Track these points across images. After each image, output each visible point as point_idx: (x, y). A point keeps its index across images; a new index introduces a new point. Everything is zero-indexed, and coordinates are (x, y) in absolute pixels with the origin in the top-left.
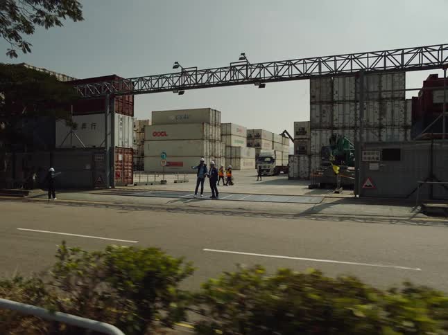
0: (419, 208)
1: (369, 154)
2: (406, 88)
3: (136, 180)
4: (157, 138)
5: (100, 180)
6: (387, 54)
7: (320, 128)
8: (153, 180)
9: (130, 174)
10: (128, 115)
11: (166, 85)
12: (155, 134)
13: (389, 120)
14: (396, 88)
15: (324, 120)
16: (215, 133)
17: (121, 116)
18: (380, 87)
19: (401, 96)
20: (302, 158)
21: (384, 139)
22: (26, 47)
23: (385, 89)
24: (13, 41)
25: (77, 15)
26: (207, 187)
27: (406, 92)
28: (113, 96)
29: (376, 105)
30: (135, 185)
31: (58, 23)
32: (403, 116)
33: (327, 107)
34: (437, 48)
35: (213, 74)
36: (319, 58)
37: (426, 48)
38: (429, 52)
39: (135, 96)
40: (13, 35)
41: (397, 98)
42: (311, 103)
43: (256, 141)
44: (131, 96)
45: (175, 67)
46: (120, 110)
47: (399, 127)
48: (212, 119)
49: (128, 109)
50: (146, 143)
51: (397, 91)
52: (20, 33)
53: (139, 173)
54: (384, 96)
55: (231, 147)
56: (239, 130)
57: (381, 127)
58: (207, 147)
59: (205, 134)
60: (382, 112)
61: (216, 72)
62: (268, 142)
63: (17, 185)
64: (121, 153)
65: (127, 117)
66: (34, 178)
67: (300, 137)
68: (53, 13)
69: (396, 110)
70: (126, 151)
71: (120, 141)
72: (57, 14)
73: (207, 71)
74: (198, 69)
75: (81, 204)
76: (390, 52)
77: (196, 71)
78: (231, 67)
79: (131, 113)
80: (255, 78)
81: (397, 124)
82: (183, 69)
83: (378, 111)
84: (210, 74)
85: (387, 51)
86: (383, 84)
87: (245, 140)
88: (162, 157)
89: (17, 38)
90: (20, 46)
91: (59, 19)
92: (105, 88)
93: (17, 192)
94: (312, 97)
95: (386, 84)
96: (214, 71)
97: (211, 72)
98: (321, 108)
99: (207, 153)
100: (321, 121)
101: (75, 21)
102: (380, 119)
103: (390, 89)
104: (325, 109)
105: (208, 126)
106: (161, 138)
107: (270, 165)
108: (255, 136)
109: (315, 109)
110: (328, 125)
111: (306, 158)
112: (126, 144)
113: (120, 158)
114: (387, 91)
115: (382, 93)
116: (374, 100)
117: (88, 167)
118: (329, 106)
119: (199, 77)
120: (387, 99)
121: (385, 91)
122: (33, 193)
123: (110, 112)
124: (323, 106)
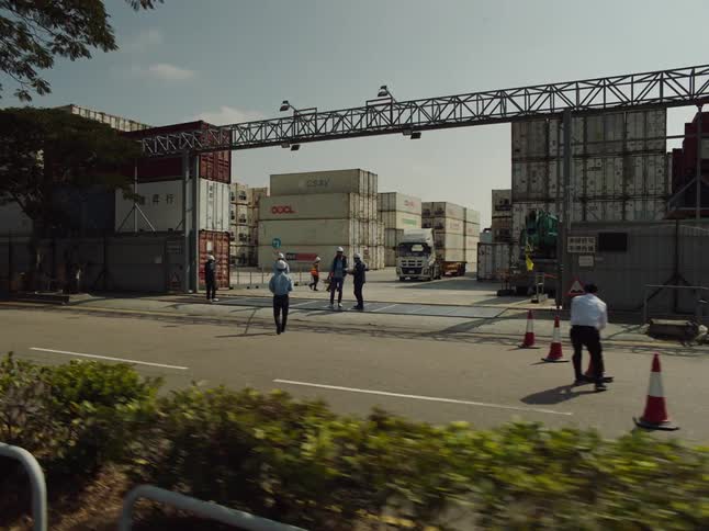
0: (646, 326)
1: (579, 241)
2: (668, 135)
3: (233, 281)
4: (277, 216)
5: (175, 280)
6: (607, 83)
7: (528, 199)
8: (260, 281)
9: (224, 272)
10: (223, 181)
11: (273, 136)
12: (275, 210)
13: (640, 186)
14: (651, 134)
15: (534, 186)
16: (368, 208)
17: (211, 183)
18: (625, 134)
19: (660, 147)
20: (499, 248)
21: (630, 217)
22: (42, 87)
23: (634, 137)
24: (25, 78)
25: (108, 42)
26: (348, 291)
27: (668, 141)
28: (194, 154)
29: (619, 162)
30: (231, 288)
31: (86, 53)
32: (663, 178)
33: (539, 167)
34: (689, 72)
35: (342, 118)
36: (501, 91)
37: (667, 72)
38: (673, 79)
39: (233, 152)
40: (24, 69)
41: (651, 151)
42: (514, 160)
43: (437, 220)
44: (226, 152)
45: (283, 109)
46: (209, 174)
47: (656, 197)
48: (363, 186)
49: (222, 173)
50: (261, 225)
51: (651, 139)
52: (34, 67)
53: (238, 271)
54: (630, 147)
55: (395, 229)
56: (407, 204)
57: (625, 198)
58: (354, 230)
59: (352, 209)
60: (628, 173)
61: (346, 115)
62: (457, 222)
63: (54, 287)
64: (211, 239)
65: (220, 184)
66: (78, 277)
67: (501, 214)
68: (78, 40)
69: (651, 170)
70: (219, 237)
71: (210, 221)
72: (84, 40)
73: (333, 114)
74: (319, 111)
75: (143, 316)
76: (612, 81)
77: (315, 114)
78: (368, 107)
79: (226, 179)
80: (406, 124)
81: (651, 192)
82: (296, 111)
83: (621, 172)
84: (337, 119)
85: (607, 79)
86: (630, 128)
87: (419, 219)
88: (274, 246)
89: (30, 74)
90: (34, 85)
91: (87, 47)
92: (183, 141)
93: (54, 297)
94: (515, 151)
95: (635, 129)
96: (343, 113)
97: (337, 116)
98: (528, 167)
99: (354, 239)
100: (529, 188)
101: (105, 50)
102: (625, 186)
103: (640, 135)
104: (536, 169)
105: (357, 197)
106: (283, 216)
107: (423, 258)
108: (436, 213)
109: (520, 170)
110: (540, 195)
111: (506, 247)
112: (219, 226)
113: (210, 246)
114: (635, 140)
115: (628, 143)
116: (614, 155)
117: (159, 260)
118: (541, 163)
119: (320, 123)
120: (636, 152)
121: (632, 140)
122: (74, 298)
123: (190, 177)
124: (533, 164)
